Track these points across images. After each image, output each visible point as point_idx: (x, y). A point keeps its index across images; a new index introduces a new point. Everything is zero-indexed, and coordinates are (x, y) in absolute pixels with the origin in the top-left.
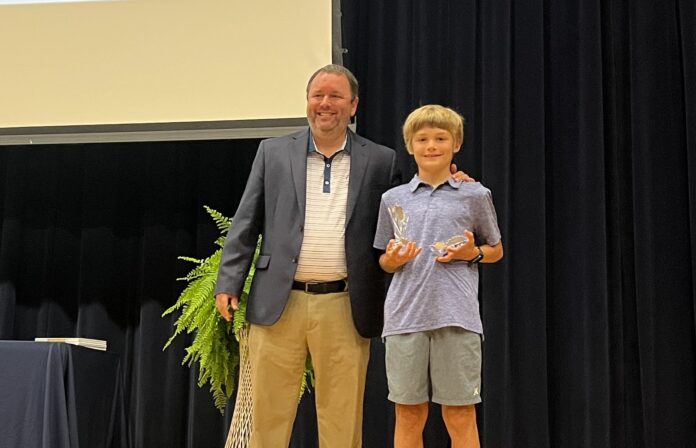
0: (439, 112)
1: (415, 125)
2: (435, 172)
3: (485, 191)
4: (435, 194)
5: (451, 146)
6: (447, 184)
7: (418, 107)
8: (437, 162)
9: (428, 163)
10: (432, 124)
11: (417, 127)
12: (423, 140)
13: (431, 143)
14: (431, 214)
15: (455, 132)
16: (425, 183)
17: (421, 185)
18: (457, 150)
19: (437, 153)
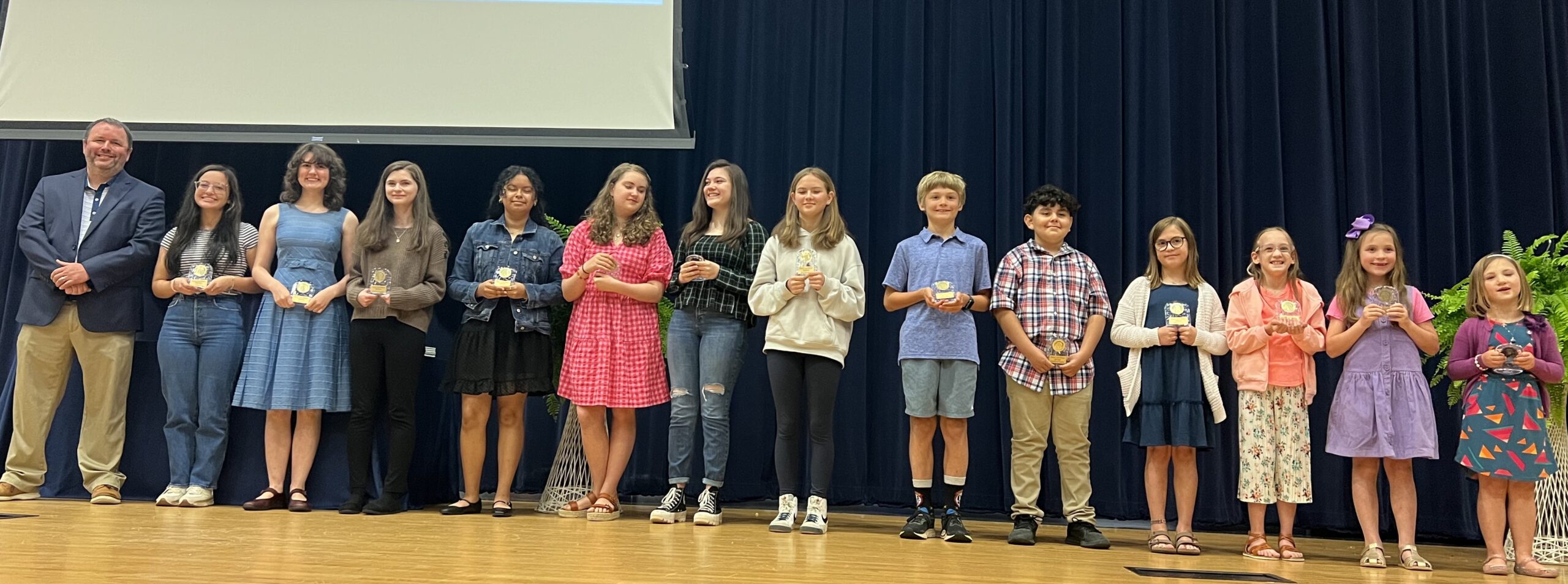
0: (950, 178)
1: (929, 186)
2: (943, 224)
3: (982, 243)
4: (946, 245)
5: (956, 205)
6: (955, 238)
7: (930, 172)
8: (946, 216)
9: (939, 216)
10: (945, 185)
11: (930, 187)
12: (936, 198)
13: (943, 200)
14: (943, 261)
15: (960, 193)
16: (937, 235)
17: (933, 237)
18: (960, 209)
19: (948, 208)
